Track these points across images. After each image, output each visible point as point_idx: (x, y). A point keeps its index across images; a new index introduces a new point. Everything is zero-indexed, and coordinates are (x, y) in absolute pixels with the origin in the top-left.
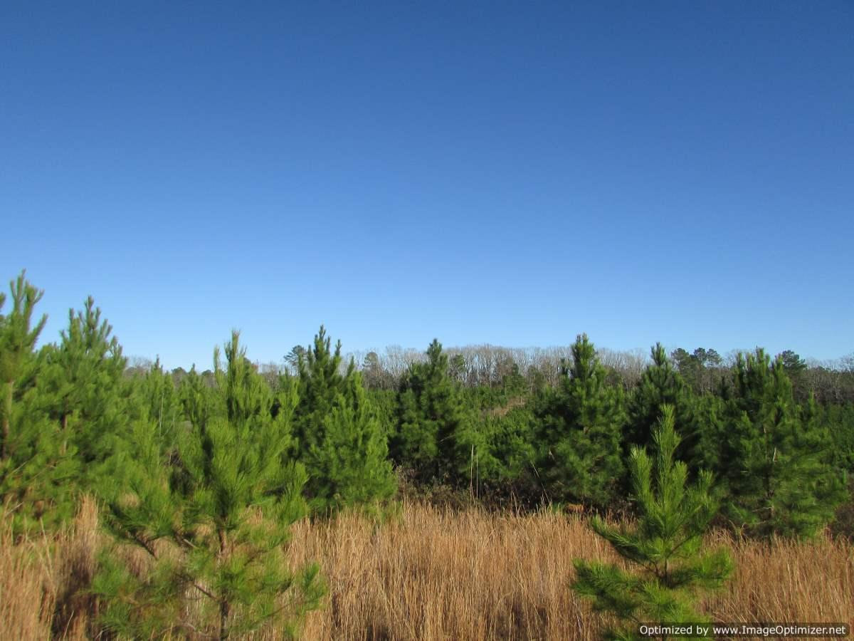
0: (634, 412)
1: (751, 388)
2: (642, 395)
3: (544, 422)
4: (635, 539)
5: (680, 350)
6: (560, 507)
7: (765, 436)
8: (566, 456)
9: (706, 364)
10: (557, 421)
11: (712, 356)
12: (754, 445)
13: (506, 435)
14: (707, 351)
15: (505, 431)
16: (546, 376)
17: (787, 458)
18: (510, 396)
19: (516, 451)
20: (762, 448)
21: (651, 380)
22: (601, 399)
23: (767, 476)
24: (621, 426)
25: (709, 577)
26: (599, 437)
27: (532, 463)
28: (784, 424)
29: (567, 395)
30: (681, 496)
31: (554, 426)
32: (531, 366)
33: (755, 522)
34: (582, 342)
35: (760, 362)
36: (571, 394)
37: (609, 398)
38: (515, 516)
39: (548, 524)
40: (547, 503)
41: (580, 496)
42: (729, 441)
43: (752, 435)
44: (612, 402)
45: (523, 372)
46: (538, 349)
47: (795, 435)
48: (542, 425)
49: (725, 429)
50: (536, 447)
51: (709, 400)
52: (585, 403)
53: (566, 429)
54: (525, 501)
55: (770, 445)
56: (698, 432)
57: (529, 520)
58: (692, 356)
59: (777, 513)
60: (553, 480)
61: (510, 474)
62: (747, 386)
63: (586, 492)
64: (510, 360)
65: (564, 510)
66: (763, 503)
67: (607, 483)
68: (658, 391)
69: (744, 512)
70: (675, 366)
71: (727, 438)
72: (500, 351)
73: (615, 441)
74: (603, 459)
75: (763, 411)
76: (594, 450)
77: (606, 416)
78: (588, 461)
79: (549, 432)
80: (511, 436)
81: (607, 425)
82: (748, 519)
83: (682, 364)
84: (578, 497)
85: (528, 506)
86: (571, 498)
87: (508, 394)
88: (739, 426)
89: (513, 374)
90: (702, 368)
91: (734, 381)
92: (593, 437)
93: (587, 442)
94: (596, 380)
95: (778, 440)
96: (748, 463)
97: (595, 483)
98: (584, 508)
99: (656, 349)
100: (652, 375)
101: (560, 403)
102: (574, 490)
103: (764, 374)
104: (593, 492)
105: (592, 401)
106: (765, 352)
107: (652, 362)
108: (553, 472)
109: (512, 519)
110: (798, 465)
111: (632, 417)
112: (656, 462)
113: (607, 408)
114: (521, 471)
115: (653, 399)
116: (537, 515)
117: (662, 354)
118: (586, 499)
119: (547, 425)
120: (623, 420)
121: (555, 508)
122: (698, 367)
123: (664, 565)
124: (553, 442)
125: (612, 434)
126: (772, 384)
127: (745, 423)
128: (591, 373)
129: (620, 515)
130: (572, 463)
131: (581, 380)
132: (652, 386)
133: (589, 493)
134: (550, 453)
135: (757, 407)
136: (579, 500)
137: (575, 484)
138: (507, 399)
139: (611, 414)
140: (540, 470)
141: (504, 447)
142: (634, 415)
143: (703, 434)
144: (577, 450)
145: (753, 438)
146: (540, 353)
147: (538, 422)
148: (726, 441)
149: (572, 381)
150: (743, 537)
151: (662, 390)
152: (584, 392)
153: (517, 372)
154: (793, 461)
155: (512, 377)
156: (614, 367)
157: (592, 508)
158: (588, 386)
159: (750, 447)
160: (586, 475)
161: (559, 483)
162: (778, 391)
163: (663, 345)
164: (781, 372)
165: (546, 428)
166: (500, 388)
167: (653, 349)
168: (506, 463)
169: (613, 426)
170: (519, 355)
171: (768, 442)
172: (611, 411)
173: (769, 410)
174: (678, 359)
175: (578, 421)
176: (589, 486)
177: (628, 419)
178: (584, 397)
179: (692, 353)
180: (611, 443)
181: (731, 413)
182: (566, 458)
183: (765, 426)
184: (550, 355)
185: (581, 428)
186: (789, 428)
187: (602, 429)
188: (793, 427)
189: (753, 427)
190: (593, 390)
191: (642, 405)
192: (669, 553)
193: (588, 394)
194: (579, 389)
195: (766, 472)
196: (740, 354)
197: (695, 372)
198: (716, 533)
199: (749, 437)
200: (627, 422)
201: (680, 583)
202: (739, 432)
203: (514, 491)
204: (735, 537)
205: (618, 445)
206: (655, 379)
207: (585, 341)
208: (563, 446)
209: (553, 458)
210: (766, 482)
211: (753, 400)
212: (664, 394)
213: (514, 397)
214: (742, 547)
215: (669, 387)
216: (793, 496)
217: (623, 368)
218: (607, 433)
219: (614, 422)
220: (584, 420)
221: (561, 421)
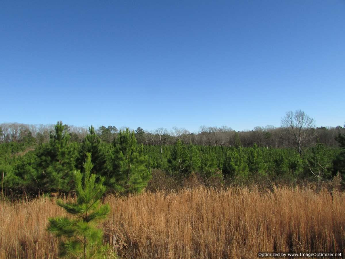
0: (81, 153)
1: (124, 142)
2: (84, 146)
3: (41, 159)
4: (75, 205)
5: (103, 126)
6: (48, 195)
7: (128, 160)
8: (51, 173)
9: (112, 132)
10: (47, 159)
11: (114, 129)
12: (124, 163)
13: (23, 165)
14: (112, 127)
15: (23, 163)
16: (46, 137)
17: (134, 167)
18: (27, 146)
19: (28, 172)
20: (126, 164)
21: (88, 140)
22: (67, 148)
23: (128, 173)
24: (75, 159)
25: (102, 214)
26: (66, 164)
27: (35, 177)
28: (134, 155)
29: (52, 147)
30: (93, 187)
31: (46, 161)
32: (38, 133)
33: (123, 190)
34: (60, 124)
35: (127, 133)
36: (54, 146)
37: (71, 147)
38: (26, 202)
39: (42, 203)
40: (41, 194)
41: (57, 189)
42: (116, 162)
43: (123, 159)
44: (72, 149)
45: (34, 135)
46: (42, 125)
47: (137, 158)
48: (40, 161)
49: (114, 157)
50: (37, 170)
51: (110, 146)
52: (60, 150)
53: (51, 161)
54: (31, 194)
55: (129, 162)
56: (105, 159)
57: (33, 203)
58: (107, 129)
59: (130, 186)
60: (45, 184)
61: (25, 183)
62: (122, 142)
63: (60, 187)
64: (27, 130)
65: (49, 196)
66: (126, 183)
67: (69, 183)
68: (91, 144)
69: (120, 187)
70: (101, 132)
71: (115, 161)
72: (23, 126)
73: (72, 165)
74: (67, 173)
75: (127, 150)
76: (64, 169)
77: (69, 155)
78: (61, 174)
79: (43, 163)
80: (26, 165)
81: (69, 159)
82: (121, 189)
83: (103, 132)
84: (56, 190)
85: (33, 197)
86: (54, 190)
87: (26, 145)
88: (119, 156)
89: (29, 136)
90: (111, 133)
91: (118, 140)
92: (63, 165)
93: (61, 166)
94: (65, 141)
95: (131, 161)
96: (121, 170)
97: (64, 183)
98: (59, 193)
99: (91, 128)
100: (89, 138)
101: (49, 150)
102: (54, 187)
103: (128, 137)
104: (63, 187)
105: (63, 149)
106: (129, 130)
107: (89, 133)
108: (45, 180)
109: (24, 203)
110: (137, 169)
111: (80, 155)
112: (84, 175)
113: (70, 152)
114: (30, 181)
115: (89, 148)
116: (37, 200)
117: (93, 130)
118: (60, 190)
119: (42, 160)
120: (76, 156)
121: (45, 196)
122: (109, 133)
123: (86, 213)
124: (45, 168)
125: (71, 162)
126: (131, 141)
127: (121, 155)
128: (63, 138)
129: (74, 194)
130: (53, 176)
131: (59, 141)
132: (88, 143)
133: (61, 187)
134: (44, 172)
135: (125, 149)
136: (57, 191)
137: (54, 184)
138: (26, 148)
139: (71, 154)
140: (38, 180)
141: (22, 171)
142: (81, 154)
143: (107, 159)
144: (56, 171)
145: (123, 160)
146: (43, 127)
147: (38, 159)
148: (114, 162)
149: (55, 141)
150: (119, 196)
151: (92, 144)
152: (60, 146)
153: (31, 135)
154: (136, 167)
155: (28, 138)
156: (76, 133)
157: (62, 194)
158: (62, 143)
159: (122, 164)
160: (60, 180)
161: (48, 185)
162: (132, 143)
163: (94, 126)
164: (133, 137)
165: (42, 162)
166: (22, 143)
167: (89, 128)
168: (23, 178)
169: (72, 159)
170: (32, 127)
171: (128, 162)
172: (71, 153)
173: (129, 150)
174: (102, 130)
175: (56, 158)
176: (61, 184)
177: (78, 156)
178: (60, 148)
179: (107, 128)
180: (71, 166)
181: (117, 152)
182: (51, 174)
183: (128, 156)
184: (48, 128)
185: (58, 161)
186: (135, 156)
187: (67, 161)
188: (136, 156)
189: (124, 156)
190: (64, 145)
191: (84, 150)
192: (87, 209)
193: (62, 146)
194: (57, 144)
195: (128, 172)
196: (121, 130)
197: (108, 135)
198: (110, 196)
199: (122, 160)
200: (78, 157)
201: (92, 219)
202: (119, 159)
203: (25, 191)
204: (116, 196)
205: (74, 167)
206: (90, 140)
207: (61, 124)
208: (50, 169)
209: (45, 174)
210: (127, 176)
211: (124, 147)
212: (93, 145)
213: (29, 147)
214: (118, 199)
215: (95, 142)
216: (135, 179)
217: (80, 133)
218: (69, 162)
219: (72, 157)
220: (59, 157)
221: (49, 158)
